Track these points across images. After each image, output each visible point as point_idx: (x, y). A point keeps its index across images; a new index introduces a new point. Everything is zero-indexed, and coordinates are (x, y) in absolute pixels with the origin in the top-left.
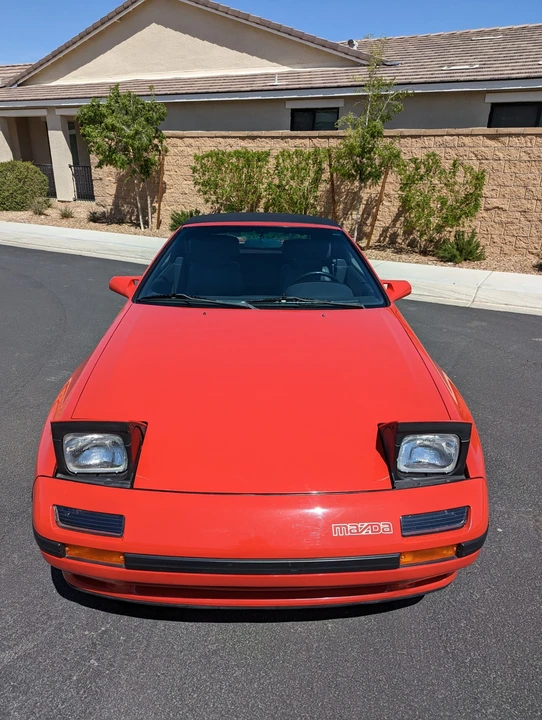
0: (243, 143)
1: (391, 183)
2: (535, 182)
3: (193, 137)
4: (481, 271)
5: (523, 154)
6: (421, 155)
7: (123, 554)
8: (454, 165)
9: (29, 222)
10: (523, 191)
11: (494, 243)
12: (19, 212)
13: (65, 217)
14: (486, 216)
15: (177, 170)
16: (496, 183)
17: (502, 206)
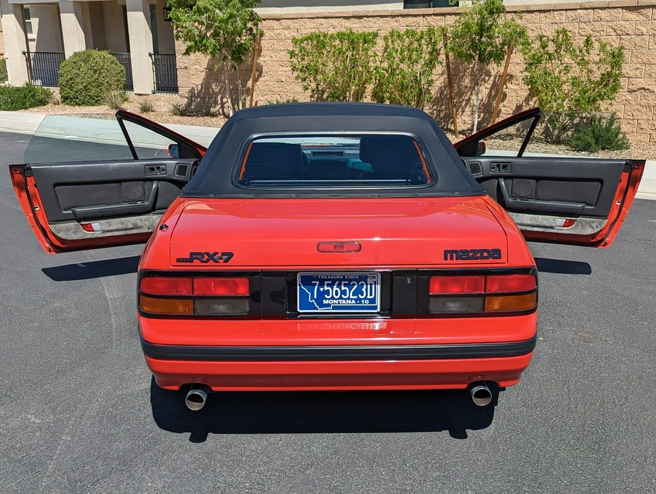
0: (347, 23)
1: (518, 64)
3: (292, 19)
6: (550, 32)
8: (587, 41)
9: (106, 118)
11: (642, 129)
12: (93, 107)
13: (145, 111)
14: (630, 98)
15: (272, 55)
16: (640, 60)
17: (648, 87)
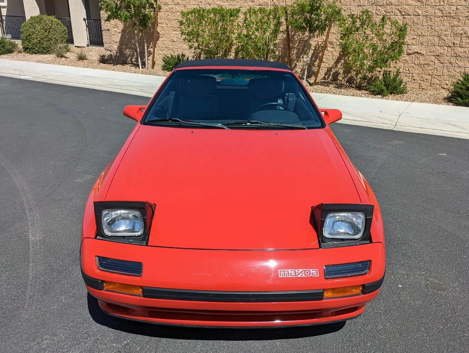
0: (219, 2)
1: (334, 33)
2: (447, 33)
4: (403, 102)
5: (437, 11)
6: (357, 12)
7: (142, 287)
8: (383, 19)
9: (53, 63)
10: (437, 39)
11: (414, 80)
12: (45, 55)
13: (81, 59)
14: (408, 59)
15: (167, 23)
16: (416, 33)
17: (420, 52)
